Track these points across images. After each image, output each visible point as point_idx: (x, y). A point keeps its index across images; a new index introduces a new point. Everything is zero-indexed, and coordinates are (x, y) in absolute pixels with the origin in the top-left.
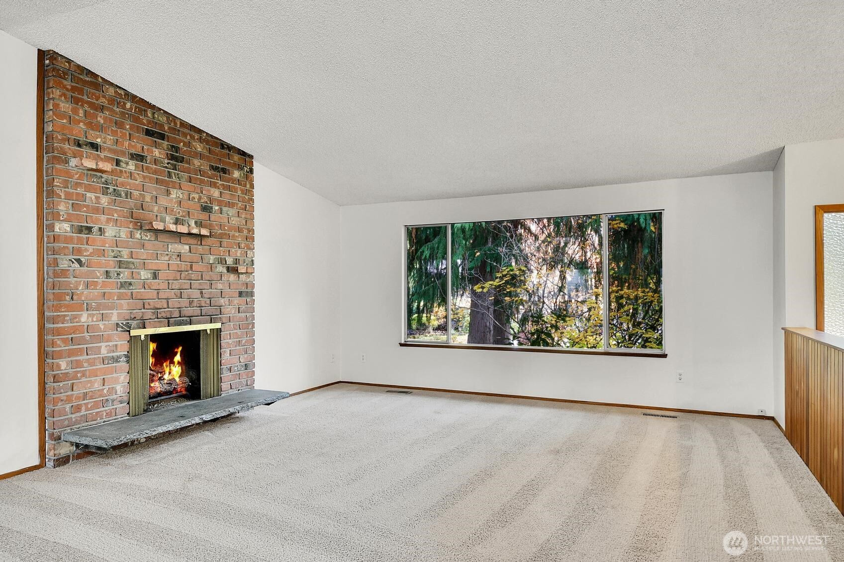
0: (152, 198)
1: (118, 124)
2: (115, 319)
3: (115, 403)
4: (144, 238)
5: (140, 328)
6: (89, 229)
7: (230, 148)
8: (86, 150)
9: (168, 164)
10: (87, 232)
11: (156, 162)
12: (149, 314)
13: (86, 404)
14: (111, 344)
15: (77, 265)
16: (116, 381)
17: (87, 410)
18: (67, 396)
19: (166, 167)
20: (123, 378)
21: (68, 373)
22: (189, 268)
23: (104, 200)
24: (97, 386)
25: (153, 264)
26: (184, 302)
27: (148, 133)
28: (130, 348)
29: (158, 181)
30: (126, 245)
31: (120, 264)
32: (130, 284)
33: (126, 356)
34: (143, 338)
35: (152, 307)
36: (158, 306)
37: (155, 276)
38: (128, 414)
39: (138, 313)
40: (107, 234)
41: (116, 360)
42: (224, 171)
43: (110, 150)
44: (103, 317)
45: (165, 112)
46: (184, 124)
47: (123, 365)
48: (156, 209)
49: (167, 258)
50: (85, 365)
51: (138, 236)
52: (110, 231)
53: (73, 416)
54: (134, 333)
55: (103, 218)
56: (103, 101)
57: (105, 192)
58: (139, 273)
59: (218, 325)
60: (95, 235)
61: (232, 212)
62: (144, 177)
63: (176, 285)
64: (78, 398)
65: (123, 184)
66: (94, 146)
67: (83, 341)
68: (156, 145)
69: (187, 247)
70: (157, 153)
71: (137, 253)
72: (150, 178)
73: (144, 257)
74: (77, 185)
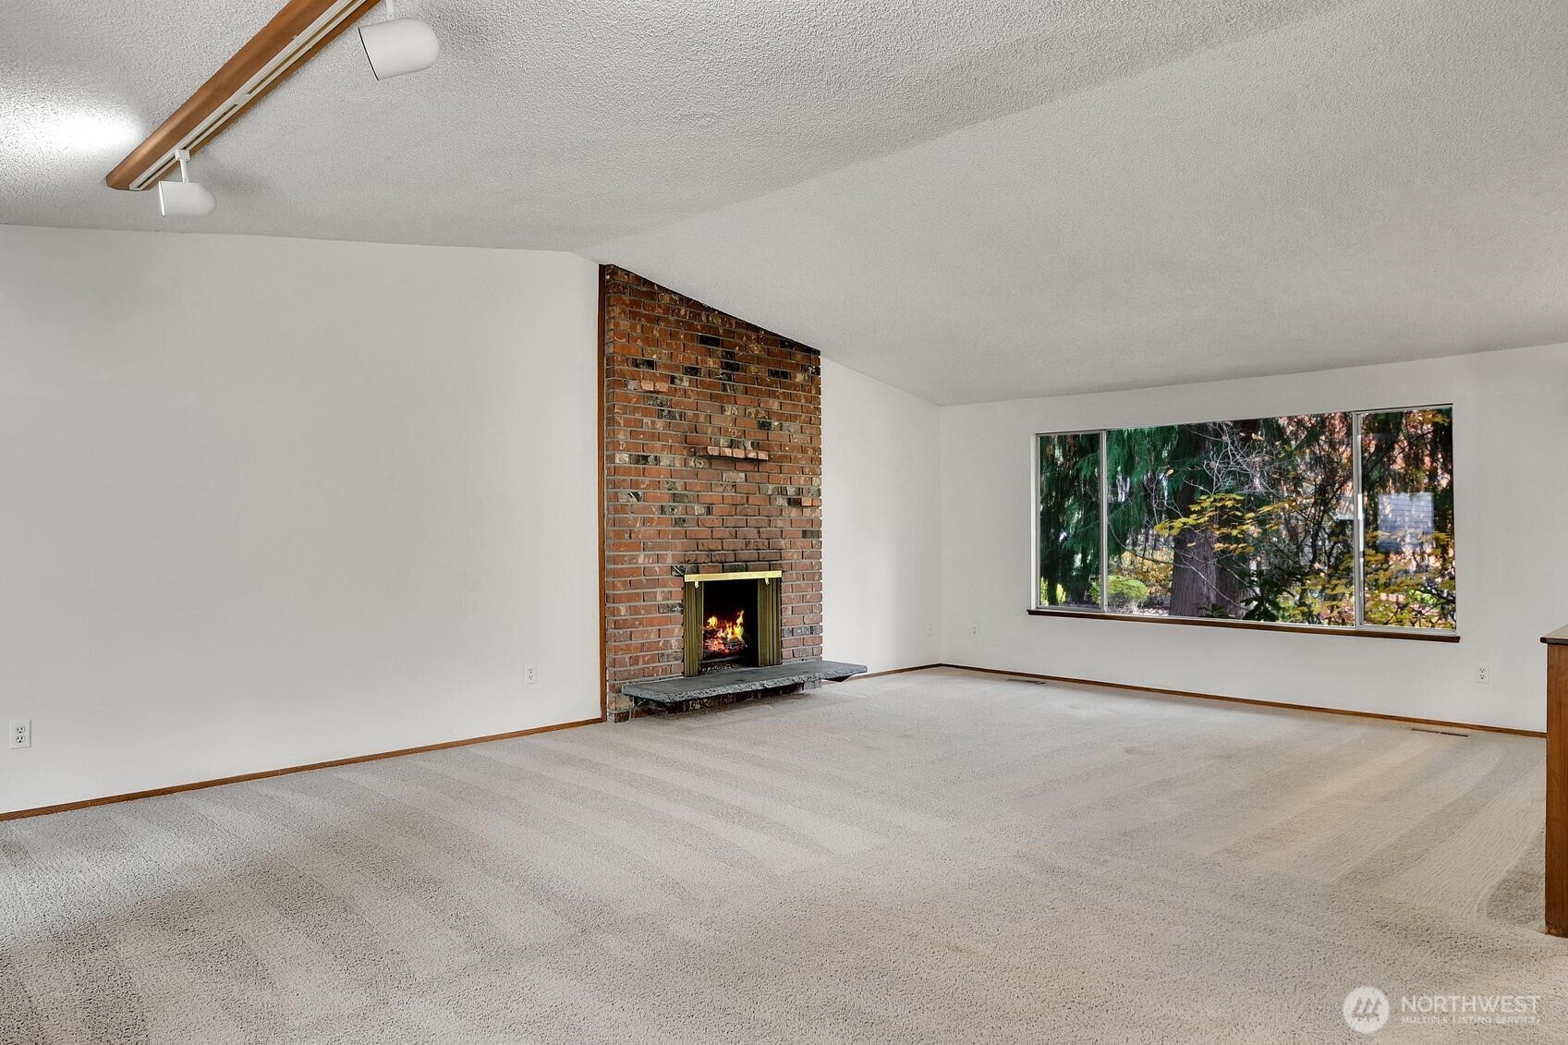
0: (706, 416)
1: (673, 335)
2: (669, 561)
3: (670, 658)
4: (698, 465)
5: (694, 573)
6: (646, 458)
7: (793, 344)
8: (643, 369)
9: (722, 374)
10: (644, 462)
11: (710, 373)
12: (702, 556)
13: (644, 656)
14: (665, 590)
15: (634, 499)
16: (670, 633)
17: (644, 663)
18: (626, 645)
19: (720, 379)
20: (678, 629)
21: (626, 620)
22: (745, 501)
23: (660, 424)
24: (653, 637)
25: (709, 496)
26: (740, 543)
27: (703, 340)
28: (685, 596)
29: (712, 397)
30: (680, 475)
31: (675, 497)
32: (684, 521)
33: (681, 605)
34: (697, 585)
35: (706, 548)
36: (712, 548)
37: (709, 512)
38: (683, 673)
39: (692, 555)
40: (662, 464)
41: (670, 609)
42: (785, 375)
43: (666, 367)
44: (659, 559)
45: (720, 313)
46: (740, 323)
47: (677, 615)
48: (710, 429)
49: (721, 489)
50: (643, 612)
51: (692, 464)
52: (665, 461)
53: (632, 668)
54: (688, 578)
55: (659, 444)
56: (659, 312)
57: (660, 416)
58: (693, 508)
59: (777, 574)
60: (651, 465)
61: (793, 427)
62: (698, 393)
63: (731, 522)
64: (636, 649)
65: (677, 405)
66: (650, 364)
67: (638, 585)
68: (710, 354)
69: (743, 475)
70: (711, 363)
71: (691, 483)
72: (704, 394)
73: (699, 489)
74: (636, 409)
